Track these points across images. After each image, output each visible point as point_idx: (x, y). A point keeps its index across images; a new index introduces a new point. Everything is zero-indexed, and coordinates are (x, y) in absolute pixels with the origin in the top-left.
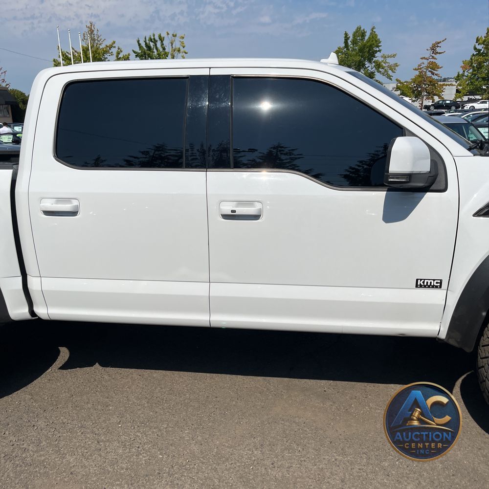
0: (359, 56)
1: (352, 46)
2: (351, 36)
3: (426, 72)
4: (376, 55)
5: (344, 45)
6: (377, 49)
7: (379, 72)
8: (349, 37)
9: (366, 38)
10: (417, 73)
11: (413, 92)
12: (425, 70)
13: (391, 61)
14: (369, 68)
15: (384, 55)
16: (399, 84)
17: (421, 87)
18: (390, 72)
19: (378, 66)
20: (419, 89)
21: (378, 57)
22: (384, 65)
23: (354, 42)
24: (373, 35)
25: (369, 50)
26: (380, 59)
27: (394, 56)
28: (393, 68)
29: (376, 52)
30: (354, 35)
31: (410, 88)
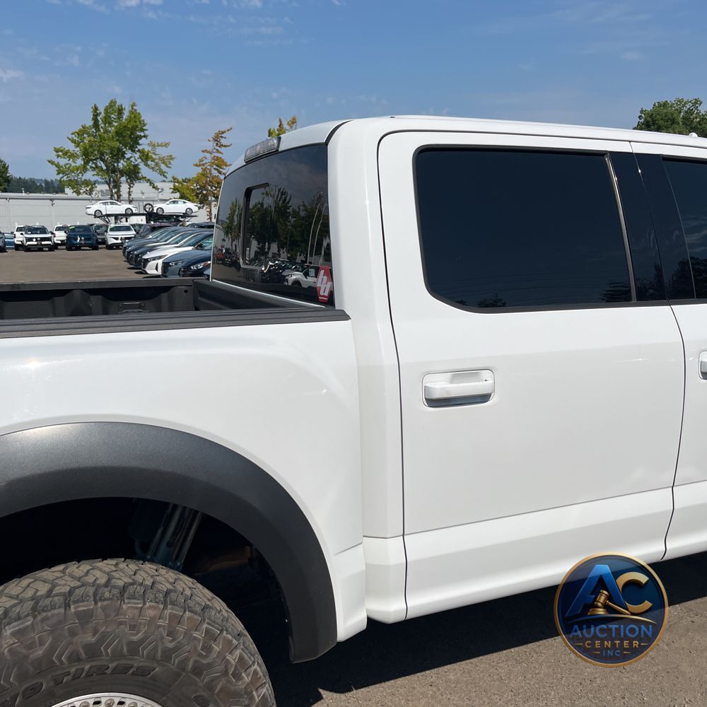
0: (117, 140)
1: (103, 125)
2: (101, 110)
3: (210, 170)
4: (140, 142)
5: (91, 123)
6: (142, 134)
7: (147, 165)
8: (101, 113)
9: (125, 117)
10: (199, 170)
11: (197, 195)
12: (209, 167)
13: (162, 152)
14: (132, 159)
15: (151, 142)
16: (177, 184)
17: (207, 190)
18: (163, 167)
19: (145, 157)
20: (205, 192)
21: (144, 144)
22: (154, 156)
23: (107, 120)
24: (135, 116)
25: (132, 133)
26: (147, 148)
27: (166, 145)
28: (167, 161)
29: (141, 137)
30: (106, 110)
31: (193, 190)
